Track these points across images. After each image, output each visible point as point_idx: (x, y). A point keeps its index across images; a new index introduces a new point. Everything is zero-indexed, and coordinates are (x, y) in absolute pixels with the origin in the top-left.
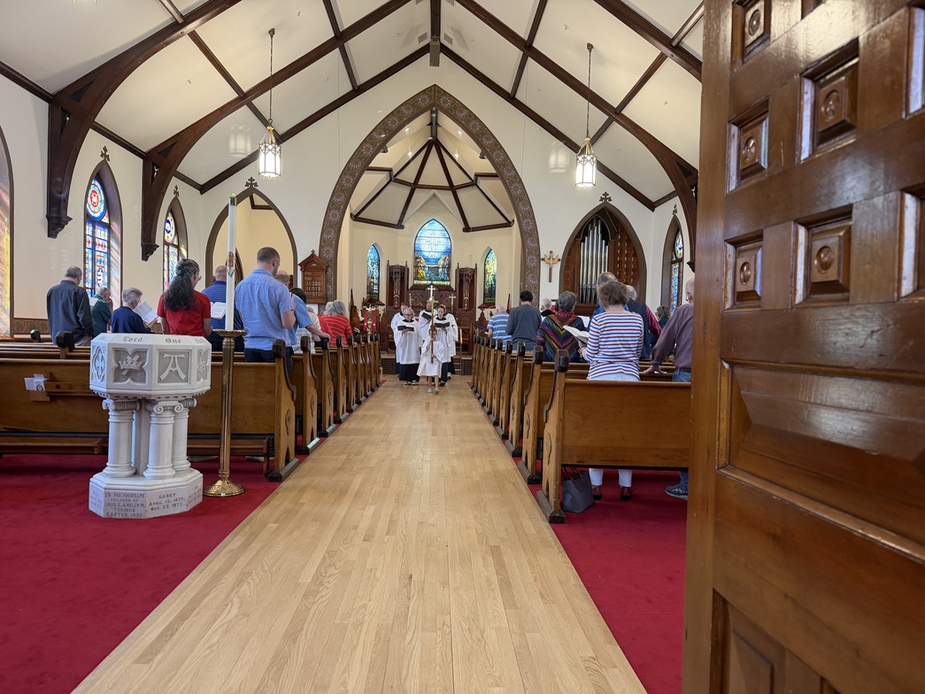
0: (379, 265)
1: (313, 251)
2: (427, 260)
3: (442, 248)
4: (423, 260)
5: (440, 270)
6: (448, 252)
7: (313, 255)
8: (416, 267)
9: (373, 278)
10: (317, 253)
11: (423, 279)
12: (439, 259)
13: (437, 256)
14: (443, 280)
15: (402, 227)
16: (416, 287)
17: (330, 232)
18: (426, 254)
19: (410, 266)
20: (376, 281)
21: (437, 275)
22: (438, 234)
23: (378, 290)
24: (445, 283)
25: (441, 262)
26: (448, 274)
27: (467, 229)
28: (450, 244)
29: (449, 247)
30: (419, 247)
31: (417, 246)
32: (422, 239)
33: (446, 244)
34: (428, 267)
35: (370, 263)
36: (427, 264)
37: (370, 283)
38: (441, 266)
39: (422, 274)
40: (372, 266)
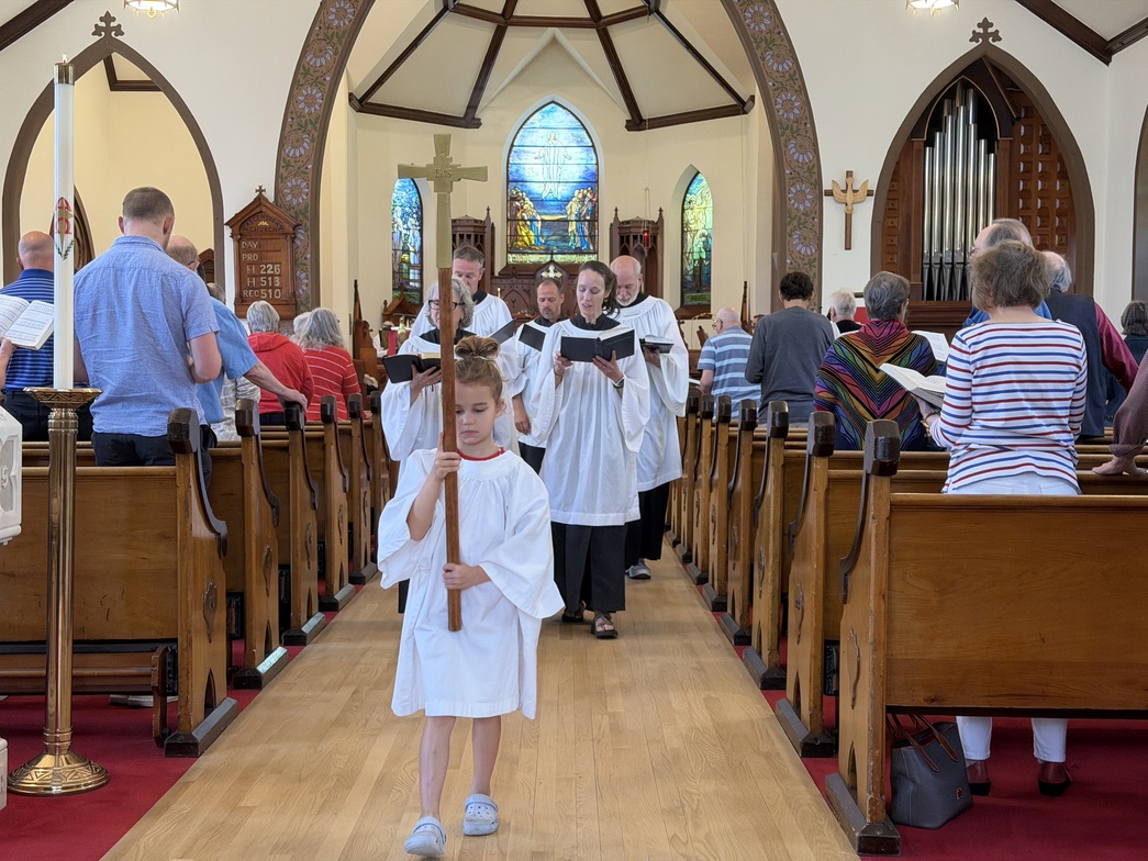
0: (420, 219)
1: (261, 190)
2: (539, 202)
3: (575, 172)
4: (528, 204)
5: (572, 227)
6: (591, 182)
7: (260, 200)
8: (512, 220)
9: (408, 252)
10: (270, 195)
11: (529, 250)
12: (568, 200)
13: (562, 191)
14: (579, 252)
15: (476, 124)
16: (512, 271)
17: (300, 141)
18: (537, 189)
19: (498, 219)
20: (413, 259)
21: (565, 239)
22: (565, 137)
23: (421, 281)
25: (574, 207)
26: (593, 237)
27: (637, 122)
28: (594, 162)
29: (593, 168)
30: (517, 170)
31: (513, 169)
32: (524, 152)
33: (584, 162)
34: (542, 220)
35: (400, 214)
36: (540, 214)
37: (400, 265)
38: (573, 217)
39: (526, 238)
40: (405, 223)
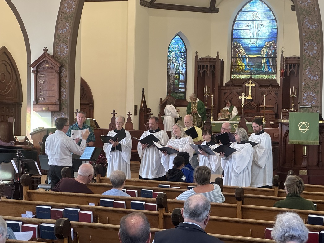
0: (186, 58)
1: (46, 50)
2: (247, 49)
5: (264, 61)
7: (45, 54)
8: (234, 57)
10: (51, 51)
12: (262, 47)
13: (259, 43)
14: (267, 73)
16: (232, 83)
17: (65, 26)
18: (247, 42)
21: (260, 67)
22: (261, 16)
24: (270, 77)
28: (276, 27)
29: (275, 31)
30: (237, 33)
31: (235, 32)
32: (241, 24)
33: (271, 27)
34: (249, 58)
35: (174, 56)
36: (248, 55)
37: (174, 80)
38: (264, 56)
39: (241, 67)
40: (177, 60)
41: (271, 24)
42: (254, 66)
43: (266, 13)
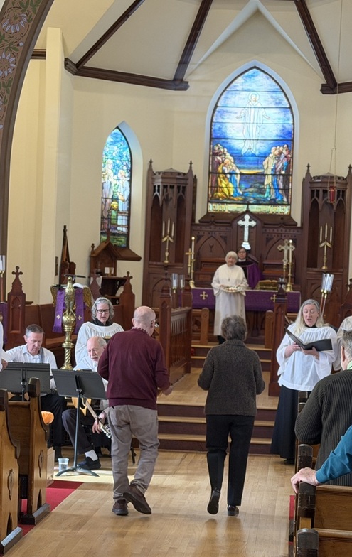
2: (239, 158)
3: (273, 131)
5: (268, 180)
6: (287, 139)
8: (214, 173)
11: (228, 199)
15: (184, 86)
16: (211, 219)
18: (237, 145)
19: (201, 172)
21: (261, 191)
22: (264, 99)
23: (128, 227)
24: (280, 210)
27: (331, 86)
28: (291, 122)
29: (289, 128)
30: (220, 129)
31: (216, 127)
32: (227, 112)
33: (281, 121)
34: (241, 174)
35: (111, 166)
36: (239, 168)
37: (109, 211)
38: (269, 172)
39: (225, 190)
40: (115, 174)
41: (282, 115)
42: (251, 190)
43: (274, 95)
